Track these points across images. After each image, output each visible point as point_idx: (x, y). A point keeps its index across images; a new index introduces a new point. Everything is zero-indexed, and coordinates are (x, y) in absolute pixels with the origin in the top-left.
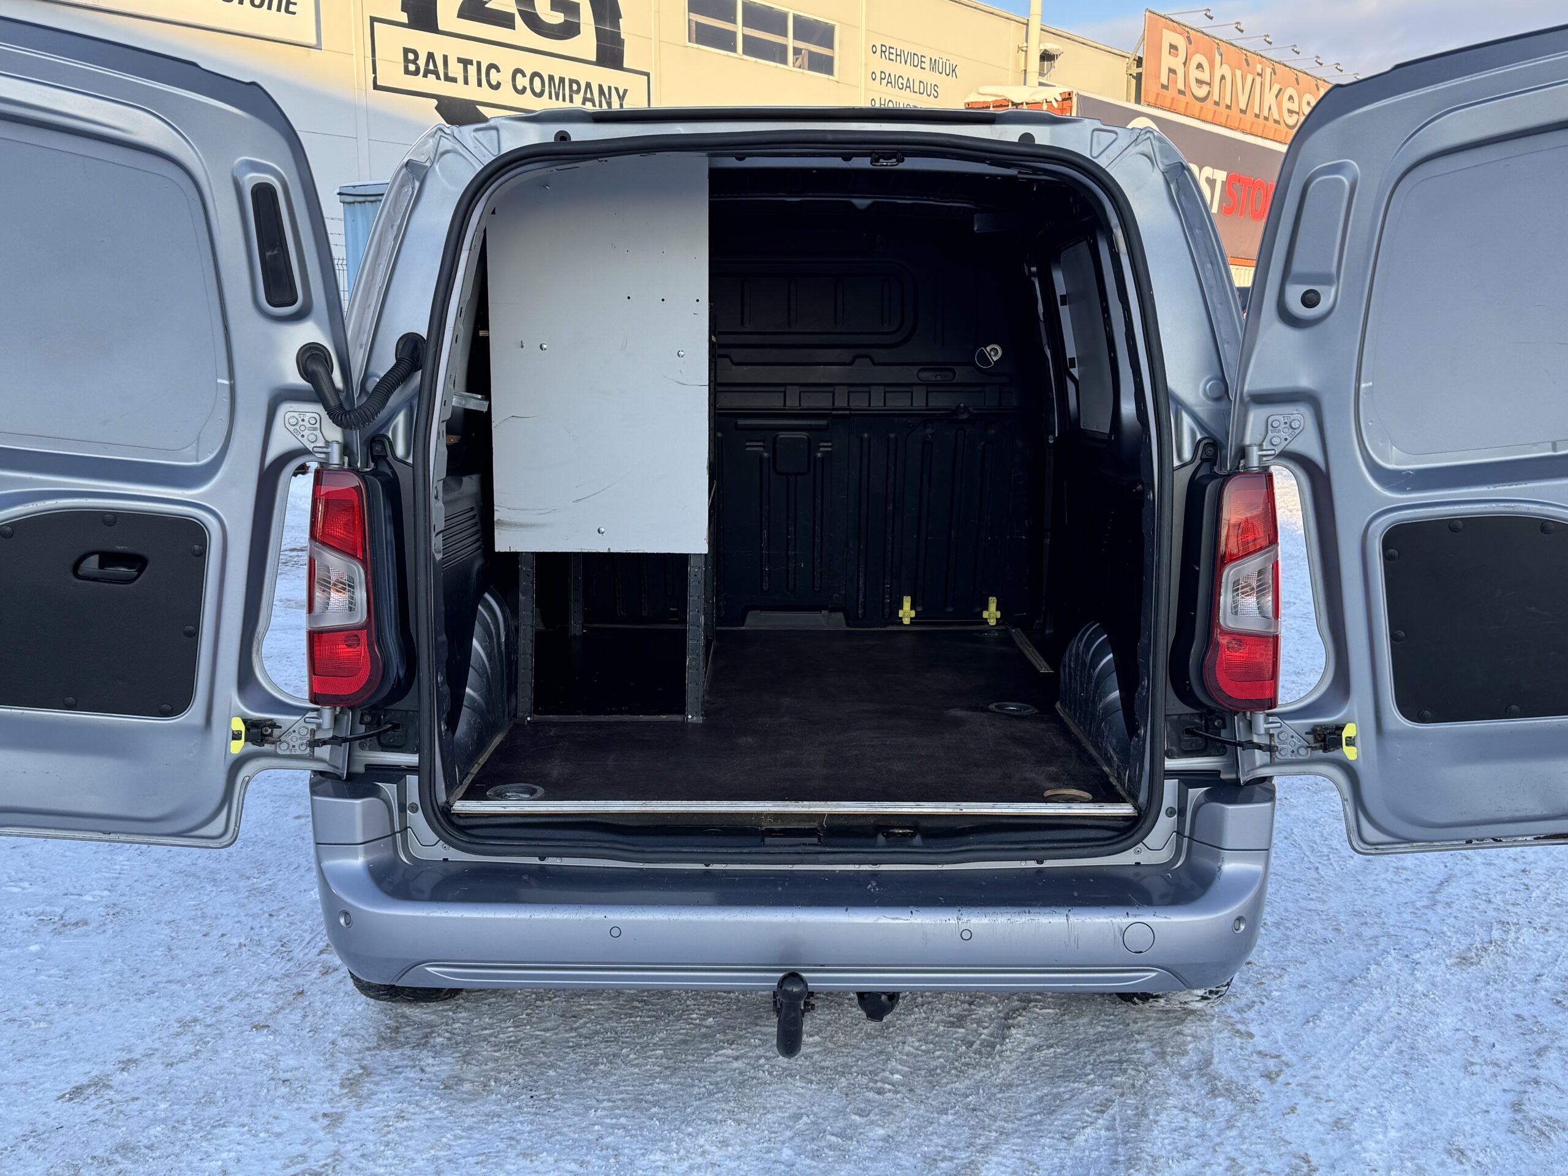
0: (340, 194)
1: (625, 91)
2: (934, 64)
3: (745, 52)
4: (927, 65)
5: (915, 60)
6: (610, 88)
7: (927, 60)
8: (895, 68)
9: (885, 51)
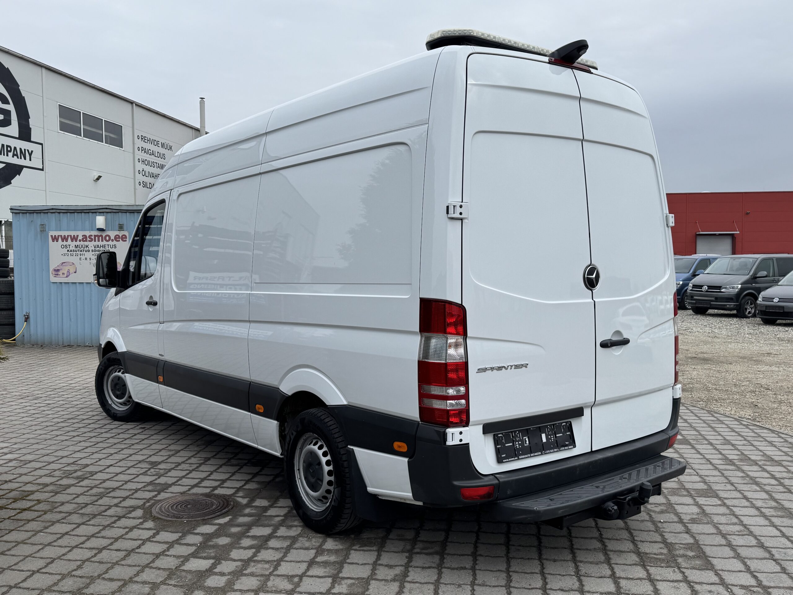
0: (11, 209)
1: (32, 151)
2: (163, 145)
3: (84, 137)
4: (160, 145)
5: (155, 143)
6: (25, 150)
7: (160, 143)
8: (148, 146)
9: (143, 138)
